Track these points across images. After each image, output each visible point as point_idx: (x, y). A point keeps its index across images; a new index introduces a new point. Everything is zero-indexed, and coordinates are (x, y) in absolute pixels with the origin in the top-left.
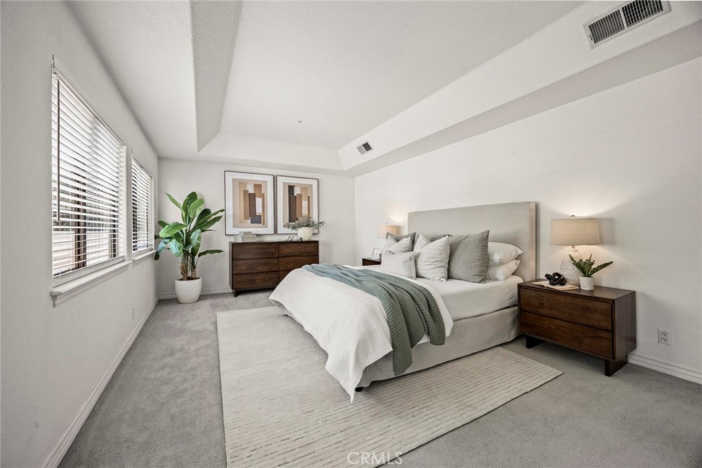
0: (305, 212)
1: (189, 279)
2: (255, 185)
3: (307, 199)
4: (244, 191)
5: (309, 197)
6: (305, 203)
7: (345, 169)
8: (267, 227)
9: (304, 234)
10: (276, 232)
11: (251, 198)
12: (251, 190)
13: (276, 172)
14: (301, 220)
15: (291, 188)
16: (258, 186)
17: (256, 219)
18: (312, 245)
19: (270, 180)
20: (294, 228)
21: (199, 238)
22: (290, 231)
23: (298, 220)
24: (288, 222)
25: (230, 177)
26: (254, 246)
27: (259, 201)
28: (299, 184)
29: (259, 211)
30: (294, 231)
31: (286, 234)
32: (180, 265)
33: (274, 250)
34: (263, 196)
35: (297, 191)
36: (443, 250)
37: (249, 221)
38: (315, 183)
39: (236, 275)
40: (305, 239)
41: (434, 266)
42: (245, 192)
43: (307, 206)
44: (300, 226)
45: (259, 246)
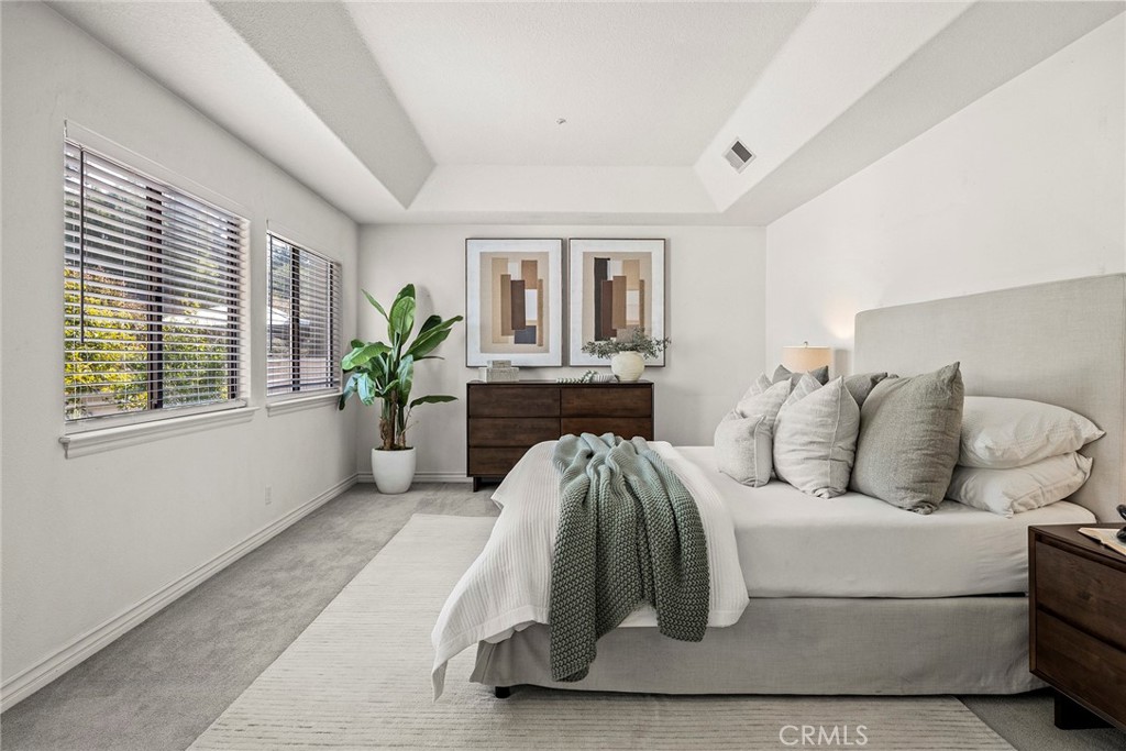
0: (632, 316)
1: (394, 448)
2: (524, 264)
3: (637, 287)
4: (502, 276)
5: (642, 282)
6: (632, 297)
7: (722, 209)
8: (547, 351)
9: (623, 366)
10: (565, 362)
11: (515, 292)
12: (516, 275)
13: (566, 231)
14: (622, 335)
15: (601, 265)
16: (530, 265)
17: (525, 334)
18: (638, 392)
19: (554, 250)
20: (603, 353)
21: (410, 372)
22: (595, 359)
23: (615, 336)
24: (593, 340)
25: (476, 249)
26: (510, 391)
27: (531, 296)
28: (618, 255)
29: (531, 317)
30: (604, 361)
31: (586, 366)
32: (379, 421)
33: (550, 401)
34: (539, 286)
35: (614, 270)
36: (829, 415)
37: (512, 338)
38: (657, 250)
39: (475, 447)
40: (626, 378)
41: (805, 454)
42: (505, 278)
43: (637, 302)
44: (619, 348)
45: (520, 391)
